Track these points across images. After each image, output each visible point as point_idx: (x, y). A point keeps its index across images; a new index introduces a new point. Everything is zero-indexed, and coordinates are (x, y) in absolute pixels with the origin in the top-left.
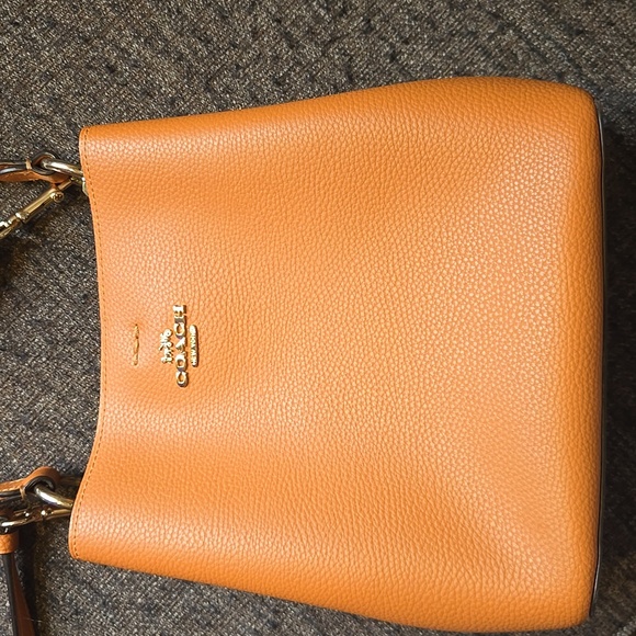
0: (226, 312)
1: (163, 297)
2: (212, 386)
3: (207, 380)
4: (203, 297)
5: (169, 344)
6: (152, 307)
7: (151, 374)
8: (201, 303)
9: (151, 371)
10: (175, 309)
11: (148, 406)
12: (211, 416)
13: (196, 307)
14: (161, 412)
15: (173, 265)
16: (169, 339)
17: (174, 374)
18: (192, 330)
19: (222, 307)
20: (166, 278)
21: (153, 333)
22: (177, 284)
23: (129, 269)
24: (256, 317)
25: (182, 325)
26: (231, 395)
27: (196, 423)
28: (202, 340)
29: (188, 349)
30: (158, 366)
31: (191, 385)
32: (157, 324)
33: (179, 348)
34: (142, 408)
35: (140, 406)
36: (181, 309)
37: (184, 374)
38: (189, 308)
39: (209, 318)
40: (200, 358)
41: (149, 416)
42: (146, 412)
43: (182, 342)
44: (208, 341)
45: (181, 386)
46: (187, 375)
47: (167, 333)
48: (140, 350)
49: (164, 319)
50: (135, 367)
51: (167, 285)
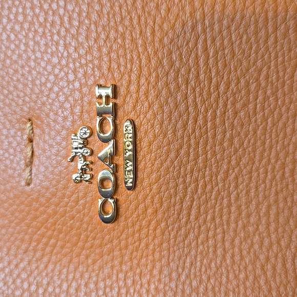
0: (186, 97)
1: (75, 71)
2: (158, 223)
3: (150, 211)
4: (145, 71)
5: (86, 151)
6: (56, 89)
7: (54, 200)
8: (143, 81)
9: (54, 195)
10: (98, 92)
11: (48, 249)
12: (155, 272)
13: (133, 88)
14: (70, 261)
15: (94, 17)
16: (86, 143)
17: (94, 200)
18: (126, 128)
19: (178, 87)
20: (81, 39)
21: (58, 133)
22: (99, 49)
23: (17, 28)
24: (238, 106)
25: (110, 119)
26: (191, 236)
27: (129, 282)
28: (144, 144)
29: (119, 160)
30: (66, 187)
31: (122, 219)
32: (65, 118)
33: (103, 159)
34: (38, 254)
35: (35, 250)
36: (109, 91)
37: (111, 201)
38: (122, 91)
39: (156, 107)
40: (140, 174)
41: (51, 267)
42: (45, 259)
43: (109, 148)
44: (154, 147)
45: (106, 221)
46: (116, 202)
47: (83, 132)
48: (36, 162)
49: (77, 110)
50: (27, 188)
51: (82, 52)
